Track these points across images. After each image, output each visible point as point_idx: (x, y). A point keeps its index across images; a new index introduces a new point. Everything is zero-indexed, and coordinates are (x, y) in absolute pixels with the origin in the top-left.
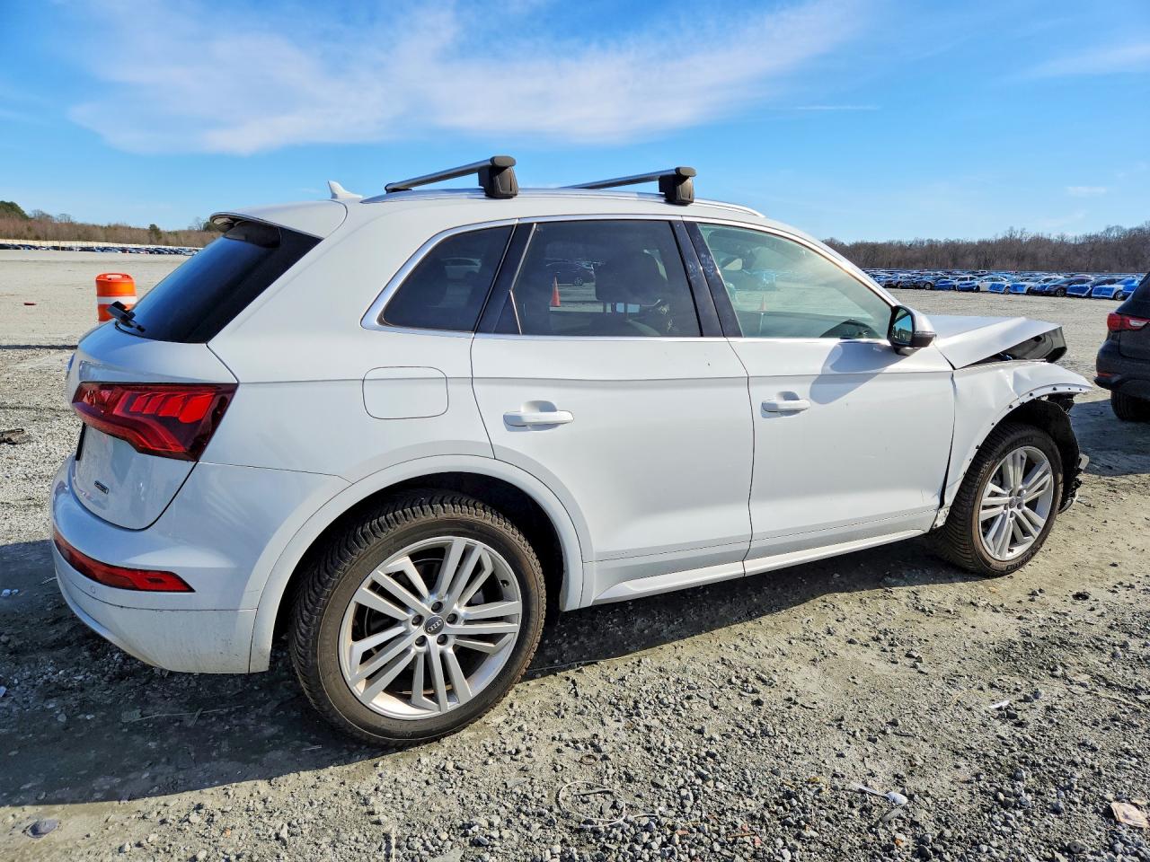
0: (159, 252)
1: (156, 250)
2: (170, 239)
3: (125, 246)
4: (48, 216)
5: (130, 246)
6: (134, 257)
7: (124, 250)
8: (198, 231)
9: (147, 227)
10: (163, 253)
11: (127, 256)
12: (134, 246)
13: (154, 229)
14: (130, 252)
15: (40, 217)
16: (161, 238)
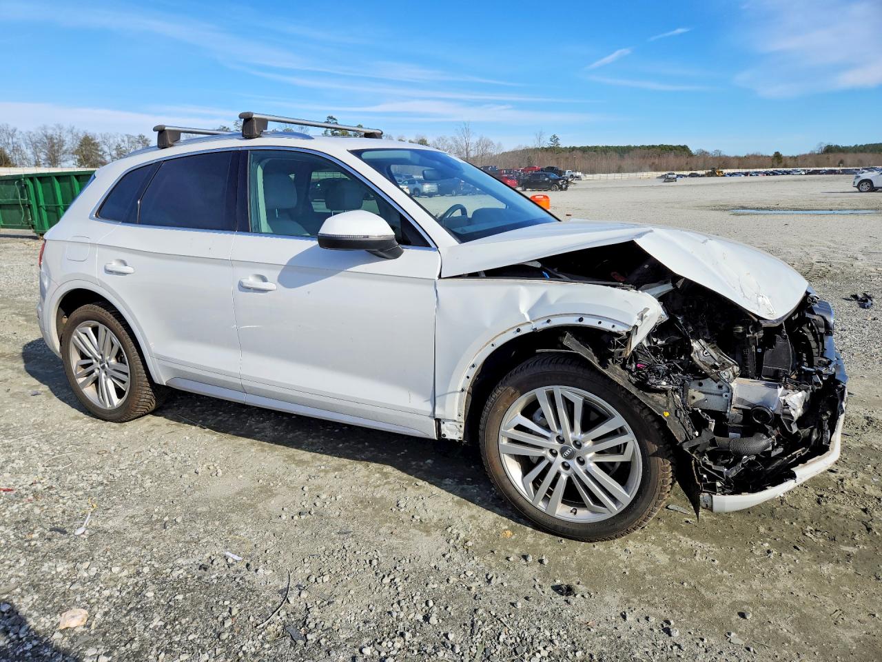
0: (774, 174)
1: (772, 172)
2: (789, 162)
3: (747, 170)
4: (706, 153)
5: (751, 170)
6: (754, 178)
7: (746, 174)
8: (818, 154)
9: (771, 154)
10: (777, 174)
11: (749, 178)
12: (755, 170)
13: (777, 156)
14: (751, 175)
15: (700, 154)
16: (781, 162)
